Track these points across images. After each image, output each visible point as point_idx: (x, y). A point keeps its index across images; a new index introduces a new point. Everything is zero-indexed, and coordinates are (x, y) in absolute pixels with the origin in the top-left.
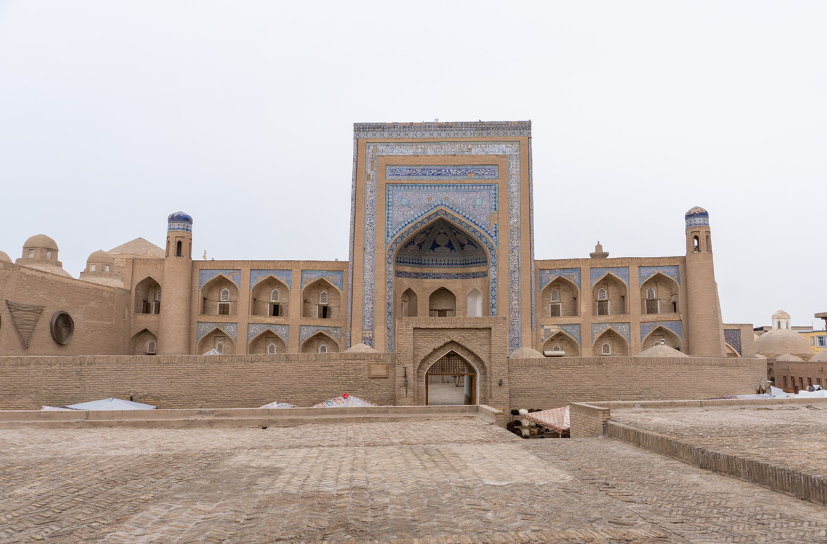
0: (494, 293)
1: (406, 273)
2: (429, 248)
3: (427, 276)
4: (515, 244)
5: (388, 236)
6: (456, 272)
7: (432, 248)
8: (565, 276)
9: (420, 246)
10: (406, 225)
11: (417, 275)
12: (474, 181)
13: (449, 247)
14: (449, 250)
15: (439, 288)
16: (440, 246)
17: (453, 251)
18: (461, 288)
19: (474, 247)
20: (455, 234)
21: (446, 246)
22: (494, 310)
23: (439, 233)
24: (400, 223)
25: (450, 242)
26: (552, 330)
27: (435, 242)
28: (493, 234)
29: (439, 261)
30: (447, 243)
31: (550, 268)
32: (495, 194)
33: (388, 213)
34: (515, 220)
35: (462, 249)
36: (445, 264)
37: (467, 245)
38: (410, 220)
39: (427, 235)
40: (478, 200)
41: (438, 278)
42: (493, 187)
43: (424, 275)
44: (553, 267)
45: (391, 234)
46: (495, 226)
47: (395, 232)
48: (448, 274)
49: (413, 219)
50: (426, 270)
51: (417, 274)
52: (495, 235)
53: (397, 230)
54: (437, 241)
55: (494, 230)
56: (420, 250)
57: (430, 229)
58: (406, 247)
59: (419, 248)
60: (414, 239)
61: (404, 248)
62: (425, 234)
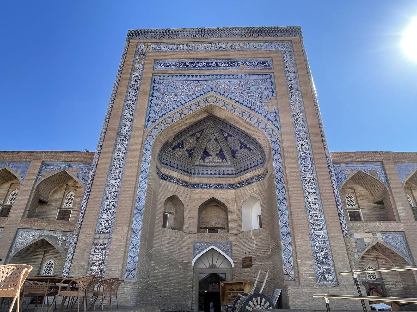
0: (280, 185)
1: (173, 178)
2: (200, 157)
3: (197, 186)
4: (301, 129)
5: (149, 121)
6: (228, 182)
7: (203, 158)
8: (366, 169)
9: (190, 152)
10: (171, 110)
11: (185, 184)
12: (247, 71)
13: (220, 157)
14: (220, 160)
15: (209, 198)
16: (211, 155)
17: (225, 161)
18: (234, 199)
19: (247, 151)
20: (226, 139)
21: (217, 155)
22: (284, 207)
23: (210, 140)
24: (164, 109)
25: (221, 151)
26: (366, 241)
27: (205, 151)
28: (273, 119)
29: (209, 171)
30: (218, 152)
31: (345, 160)
32: (271, 82)
33: (152, 100)
34: (298, 105)
35: (234, 157)
36: (215, 174)
37: (239, 150)
38: (175, 106)
39: (198, 139)
40: (252, 87)
41: (208, 188)
42: (268, 76)
43: (193, 185)
44: (350, 160)
45: (151, 119)
46: (274, 111)
47: (157, 117)
48: (219, 184)
49: (179, 104)
50: (195, 180)
51: (186, 182)
52: (276, 120)
53: (160, 115)
54: (208, 150)
55: (274, 114)
56: (190, 158)
57: (200, 132)
58: (174, 149)
59: (188, 155)
60: (182, 142)
61: (171, 150)
62: (195, 138)
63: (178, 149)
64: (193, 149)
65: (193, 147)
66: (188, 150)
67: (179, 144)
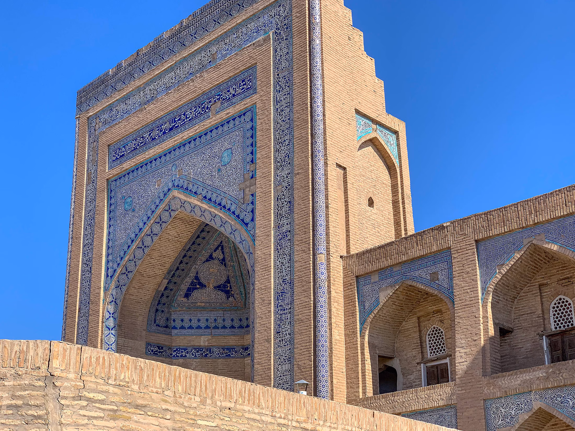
5: (107, 276)
8: (414, 280)
10: (129, 247)
12: (219, 118)
24: (122, 246)
28: (248, 219)
31: (377, 266)
32: (252, 128)
34: (286, 172)
38: (133, 237)
40: (225, 154)
42: (248, 117)
44: (386, 264)
45: (111, 272)
46: (251, 199)
47: (115, 266)
49: (137, 231)
52: (252, 219)
53: (119, 260)
56: (231, 299)
57: (217, 248)
58: (187, 296)
59: (223, 295)
60: (197, 278)
61: (185, 300)
62: (216, 262)
63: (195, 294)
64: (228, 281)
65: (224, 279)
66: (218, 287)
67: (192, 283)
